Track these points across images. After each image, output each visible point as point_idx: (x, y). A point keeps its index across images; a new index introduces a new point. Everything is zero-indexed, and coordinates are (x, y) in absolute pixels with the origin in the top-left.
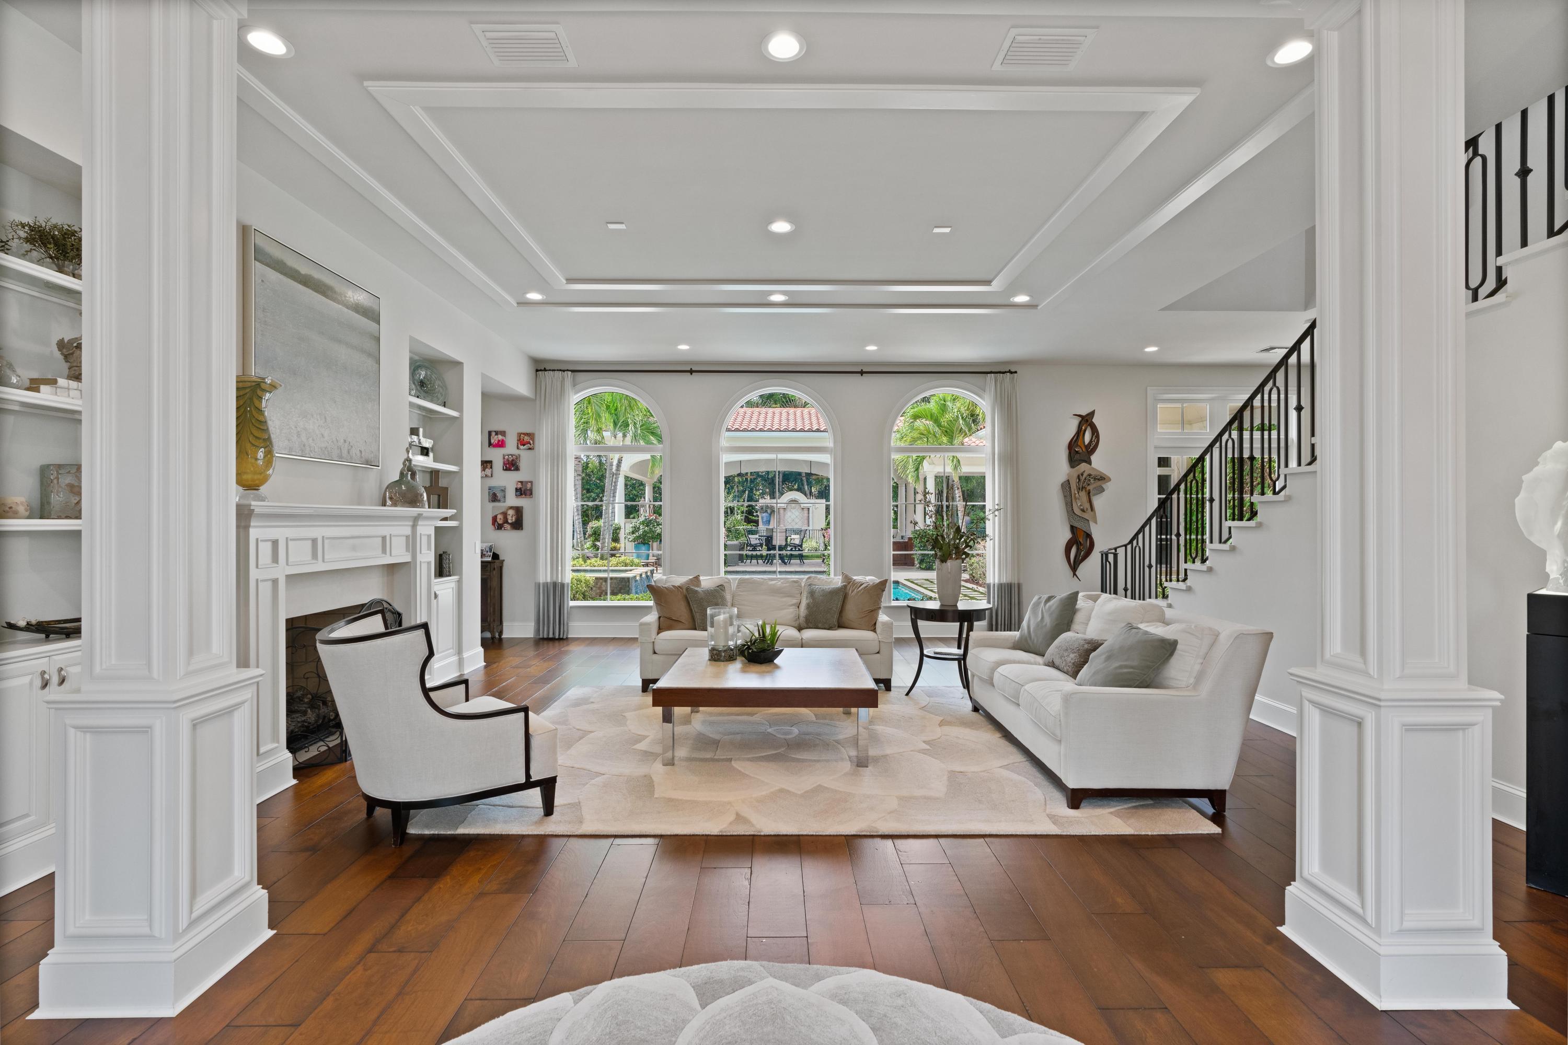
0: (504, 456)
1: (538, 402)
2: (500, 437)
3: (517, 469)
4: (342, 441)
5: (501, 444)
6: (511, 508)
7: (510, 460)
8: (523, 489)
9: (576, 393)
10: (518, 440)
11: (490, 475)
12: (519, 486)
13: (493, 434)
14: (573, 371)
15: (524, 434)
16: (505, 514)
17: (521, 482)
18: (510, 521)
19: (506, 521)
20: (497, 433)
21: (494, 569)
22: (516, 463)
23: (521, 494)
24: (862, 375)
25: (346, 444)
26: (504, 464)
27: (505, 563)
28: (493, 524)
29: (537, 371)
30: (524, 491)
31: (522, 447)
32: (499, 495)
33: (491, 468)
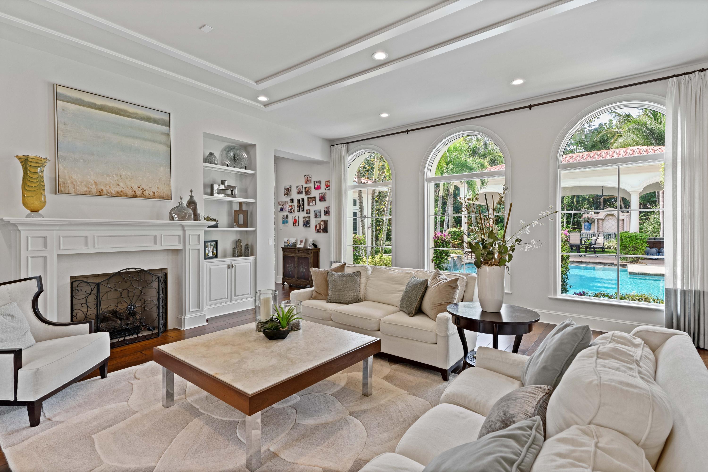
0: (320, 194)
1: (331, 163)
2: (318, 184)
3: (325, 200)
4: (136, 187)
5: (319, 188)
6: (322, 221)
7: (322, 196)
8: (327, 211)
9: (349, 155)
10: (325, 185)
11: (314, 204)
12: (326, 209)
13: (315, 182)
14: (346, 143)
15: (327, 181)
16: (320, 224)
17: (326, 207)
18: (322, 228)
19: (320, 228)
20: (317, 182)
21: (312, 253)
22: (324, 197)
23: (327, 214)
24: (530, 109)
25: (140, 189)
26: (320, 198)
27: (321, 250)
28: (315, 230)
29: (331, 146)
30: (327, 212)
31: (327, 188)
32: (318, 214)
33: (315, 200)
